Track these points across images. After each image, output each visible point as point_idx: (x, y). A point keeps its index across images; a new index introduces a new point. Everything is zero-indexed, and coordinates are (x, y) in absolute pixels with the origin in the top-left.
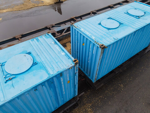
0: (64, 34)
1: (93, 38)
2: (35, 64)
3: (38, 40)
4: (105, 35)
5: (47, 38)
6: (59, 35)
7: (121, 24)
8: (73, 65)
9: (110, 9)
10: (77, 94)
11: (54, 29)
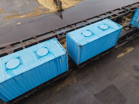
0: (63, 36)
1: (77, 41)
2: (49, 52)
3: (49, 41)
4: (83, 40)
5: (54, 40)
6: (60, 37)
7: (93, 34)
8: (65, 53)
9: (97, 18)
10: (68, 70)
11: (57, 32)
